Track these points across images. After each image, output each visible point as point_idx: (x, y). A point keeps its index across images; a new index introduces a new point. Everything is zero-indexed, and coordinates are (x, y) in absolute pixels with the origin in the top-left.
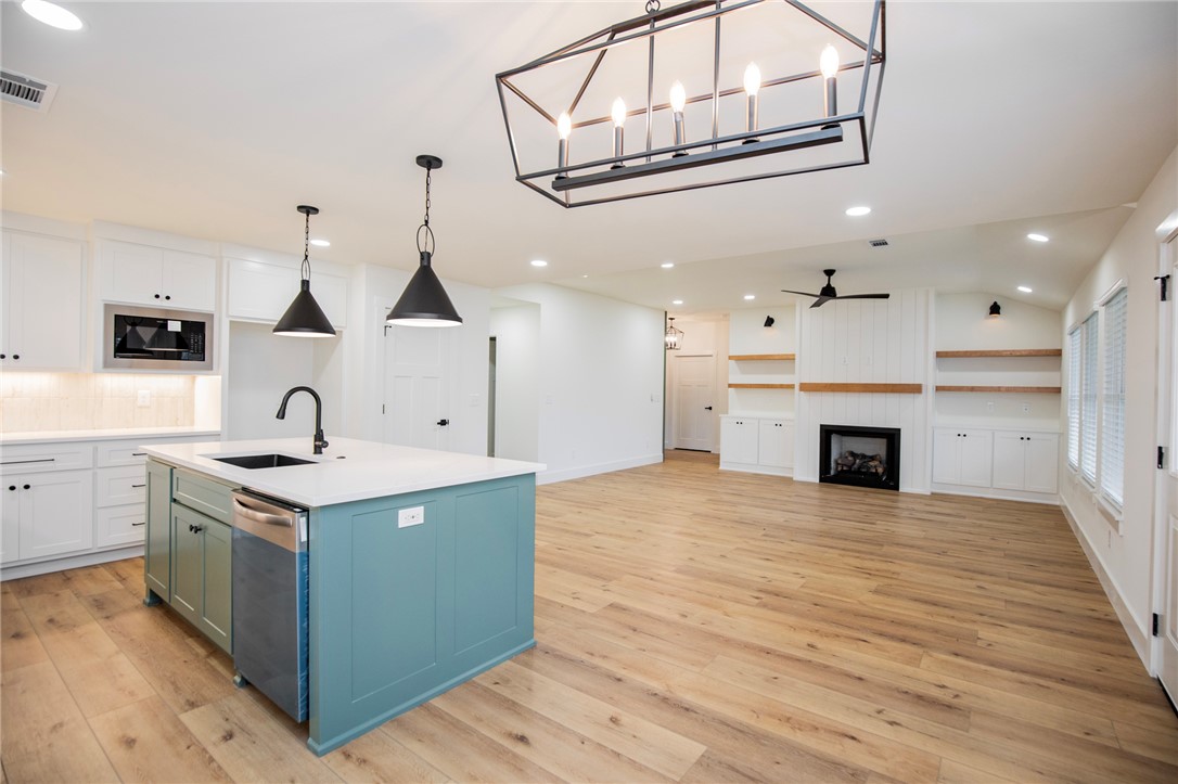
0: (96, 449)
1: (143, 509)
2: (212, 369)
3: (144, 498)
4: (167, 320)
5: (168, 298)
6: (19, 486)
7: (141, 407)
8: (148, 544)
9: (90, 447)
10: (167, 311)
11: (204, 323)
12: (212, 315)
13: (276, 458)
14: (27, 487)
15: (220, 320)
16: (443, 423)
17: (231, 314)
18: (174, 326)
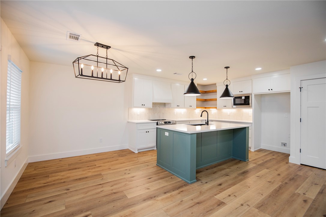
2: (251, 107)
10: (242, 95)
11: (249, 96)
12: (251, 94)
17: (254, 93)
18: (243, 98)
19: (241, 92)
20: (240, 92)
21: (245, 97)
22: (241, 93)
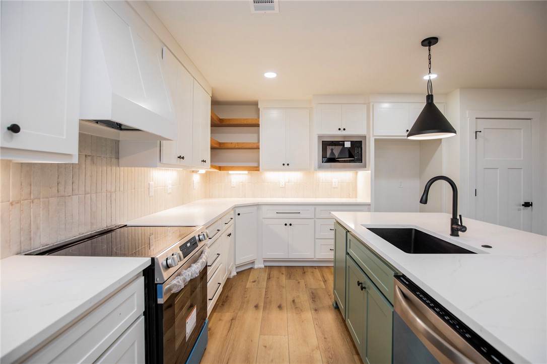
0: (315, 209)
1: (333, 242)
2: (366, 167)
3: (333, 237)
4: (344, 141)
5: (344, 129)
6: (288, 224)
7: (334, 188)
8: (335, 261)
9: (313, 207)
10: (345, 137)
11: (361, 141)
12: (365, 136)
13: (414, 232)
14: (291, 225)
15: (369, 139)
16: (527, 205)
17: (375, 135)
18: (348, 145)
19: (342, 129)
20: (340, 129)
21: (352, 142)
22: (342, 133)
